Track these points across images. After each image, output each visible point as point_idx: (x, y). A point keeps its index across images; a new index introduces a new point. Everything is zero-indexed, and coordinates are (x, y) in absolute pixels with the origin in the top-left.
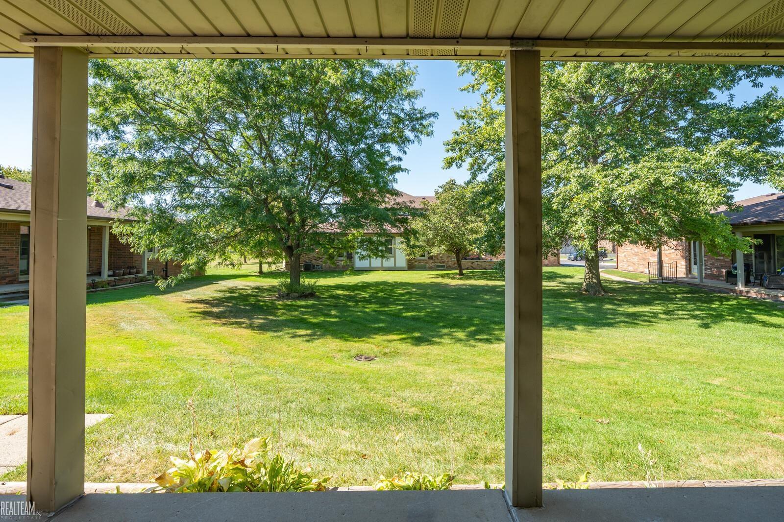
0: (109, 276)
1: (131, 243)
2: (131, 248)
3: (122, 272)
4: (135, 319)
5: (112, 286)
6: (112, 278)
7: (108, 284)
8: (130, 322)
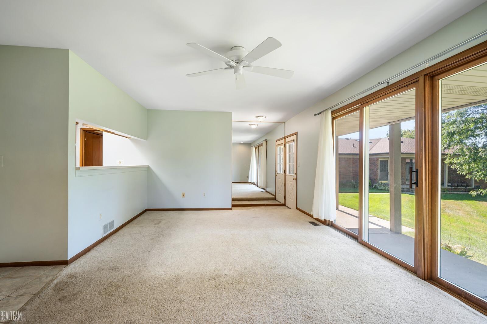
0: (448, 186)
1: (457, 169)
2: (458, 171)
3: (456, 184)
4: (455, 209)
5: (449, 192)
6: (450, 187)
7: (448, 190)
8: (452, 210)
